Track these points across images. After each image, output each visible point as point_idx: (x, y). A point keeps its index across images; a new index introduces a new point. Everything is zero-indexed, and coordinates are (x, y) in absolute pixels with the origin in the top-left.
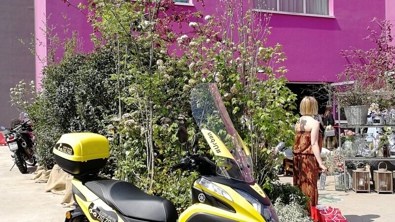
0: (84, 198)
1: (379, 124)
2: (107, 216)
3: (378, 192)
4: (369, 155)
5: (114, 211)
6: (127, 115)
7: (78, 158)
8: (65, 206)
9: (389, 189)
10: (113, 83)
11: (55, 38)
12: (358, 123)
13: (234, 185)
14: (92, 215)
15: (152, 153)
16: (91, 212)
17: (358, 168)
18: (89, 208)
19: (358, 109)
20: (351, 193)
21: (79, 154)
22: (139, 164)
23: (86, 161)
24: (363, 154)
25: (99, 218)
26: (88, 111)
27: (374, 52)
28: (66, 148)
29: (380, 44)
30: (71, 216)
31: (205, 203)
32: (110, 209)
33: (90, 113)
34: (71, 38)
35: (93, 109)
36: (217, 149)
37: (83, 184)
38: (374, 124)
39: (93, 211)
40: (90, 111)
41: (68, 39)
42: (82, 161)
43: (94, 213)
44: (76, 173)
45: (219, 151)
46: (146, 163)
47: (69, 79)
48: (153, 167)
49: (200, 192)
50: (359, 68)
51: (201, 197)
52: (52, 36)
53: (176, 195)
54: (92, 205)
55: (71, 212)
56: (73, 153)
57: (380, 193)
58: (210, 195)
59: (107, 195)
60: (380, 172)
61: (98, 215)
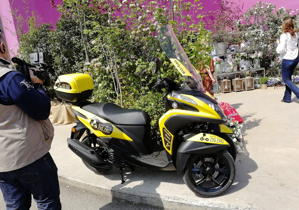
0: (85, 117)
1: (234, 52)
2: (105, 126)
3: (236, 91)
4: (230, 71)
5: (109, 122)
6: (95, 60)
7: (75, 91)
8: (55, 125)
9: (241, 89)
10: (78, 40)
11: (20, 18)
12: (222, 53)
13: (196, 94)
14: (93, 128)
15: (119, 83)
16: (93, 125)
17: (224, 79)
18: (91, 123)
19: (222, 44)
20: (221, 93)
21: (75, 88)
22: (109, 91)
23: (80, 93)
24: (226, 71)
25: (99, 128)
26: (63, 61)
27: (218, 11)
28: (65, 85)
29: (222, 7)
30: (76, 130)
31: (178, 108)
32: (106, 122)
33: (65, 62)
34: (31, 16)
35: (67, 60)
36: (183, 71)
37: (81, 108)
38: (231, 52)
39: (94, 125)
40: (64, 61)
41: (30, 17)
42: (78, 93)
43: (95, 126)
44: (75, 101)
45: (184, 73)
46: (114, 90)
47: (41, 42)
48: (121, 92)
49: (173, 102)
50: (211, 22)
51: (175, 105)
52: (18, 16)
53: (142, 107)
54: (92, 121)
55: (75, 127)
56: (71, 88)
57: (237, 92)
58: (181, 103)
59: (102, 113)
60: (236, 80)
61: (98, 127)
